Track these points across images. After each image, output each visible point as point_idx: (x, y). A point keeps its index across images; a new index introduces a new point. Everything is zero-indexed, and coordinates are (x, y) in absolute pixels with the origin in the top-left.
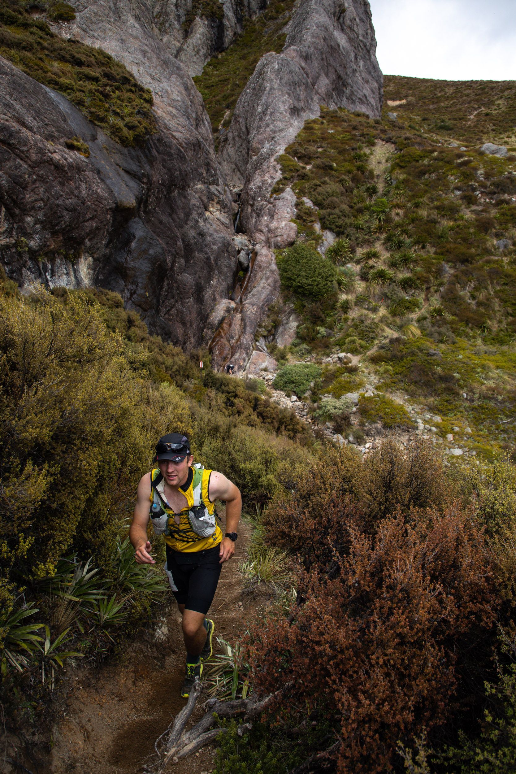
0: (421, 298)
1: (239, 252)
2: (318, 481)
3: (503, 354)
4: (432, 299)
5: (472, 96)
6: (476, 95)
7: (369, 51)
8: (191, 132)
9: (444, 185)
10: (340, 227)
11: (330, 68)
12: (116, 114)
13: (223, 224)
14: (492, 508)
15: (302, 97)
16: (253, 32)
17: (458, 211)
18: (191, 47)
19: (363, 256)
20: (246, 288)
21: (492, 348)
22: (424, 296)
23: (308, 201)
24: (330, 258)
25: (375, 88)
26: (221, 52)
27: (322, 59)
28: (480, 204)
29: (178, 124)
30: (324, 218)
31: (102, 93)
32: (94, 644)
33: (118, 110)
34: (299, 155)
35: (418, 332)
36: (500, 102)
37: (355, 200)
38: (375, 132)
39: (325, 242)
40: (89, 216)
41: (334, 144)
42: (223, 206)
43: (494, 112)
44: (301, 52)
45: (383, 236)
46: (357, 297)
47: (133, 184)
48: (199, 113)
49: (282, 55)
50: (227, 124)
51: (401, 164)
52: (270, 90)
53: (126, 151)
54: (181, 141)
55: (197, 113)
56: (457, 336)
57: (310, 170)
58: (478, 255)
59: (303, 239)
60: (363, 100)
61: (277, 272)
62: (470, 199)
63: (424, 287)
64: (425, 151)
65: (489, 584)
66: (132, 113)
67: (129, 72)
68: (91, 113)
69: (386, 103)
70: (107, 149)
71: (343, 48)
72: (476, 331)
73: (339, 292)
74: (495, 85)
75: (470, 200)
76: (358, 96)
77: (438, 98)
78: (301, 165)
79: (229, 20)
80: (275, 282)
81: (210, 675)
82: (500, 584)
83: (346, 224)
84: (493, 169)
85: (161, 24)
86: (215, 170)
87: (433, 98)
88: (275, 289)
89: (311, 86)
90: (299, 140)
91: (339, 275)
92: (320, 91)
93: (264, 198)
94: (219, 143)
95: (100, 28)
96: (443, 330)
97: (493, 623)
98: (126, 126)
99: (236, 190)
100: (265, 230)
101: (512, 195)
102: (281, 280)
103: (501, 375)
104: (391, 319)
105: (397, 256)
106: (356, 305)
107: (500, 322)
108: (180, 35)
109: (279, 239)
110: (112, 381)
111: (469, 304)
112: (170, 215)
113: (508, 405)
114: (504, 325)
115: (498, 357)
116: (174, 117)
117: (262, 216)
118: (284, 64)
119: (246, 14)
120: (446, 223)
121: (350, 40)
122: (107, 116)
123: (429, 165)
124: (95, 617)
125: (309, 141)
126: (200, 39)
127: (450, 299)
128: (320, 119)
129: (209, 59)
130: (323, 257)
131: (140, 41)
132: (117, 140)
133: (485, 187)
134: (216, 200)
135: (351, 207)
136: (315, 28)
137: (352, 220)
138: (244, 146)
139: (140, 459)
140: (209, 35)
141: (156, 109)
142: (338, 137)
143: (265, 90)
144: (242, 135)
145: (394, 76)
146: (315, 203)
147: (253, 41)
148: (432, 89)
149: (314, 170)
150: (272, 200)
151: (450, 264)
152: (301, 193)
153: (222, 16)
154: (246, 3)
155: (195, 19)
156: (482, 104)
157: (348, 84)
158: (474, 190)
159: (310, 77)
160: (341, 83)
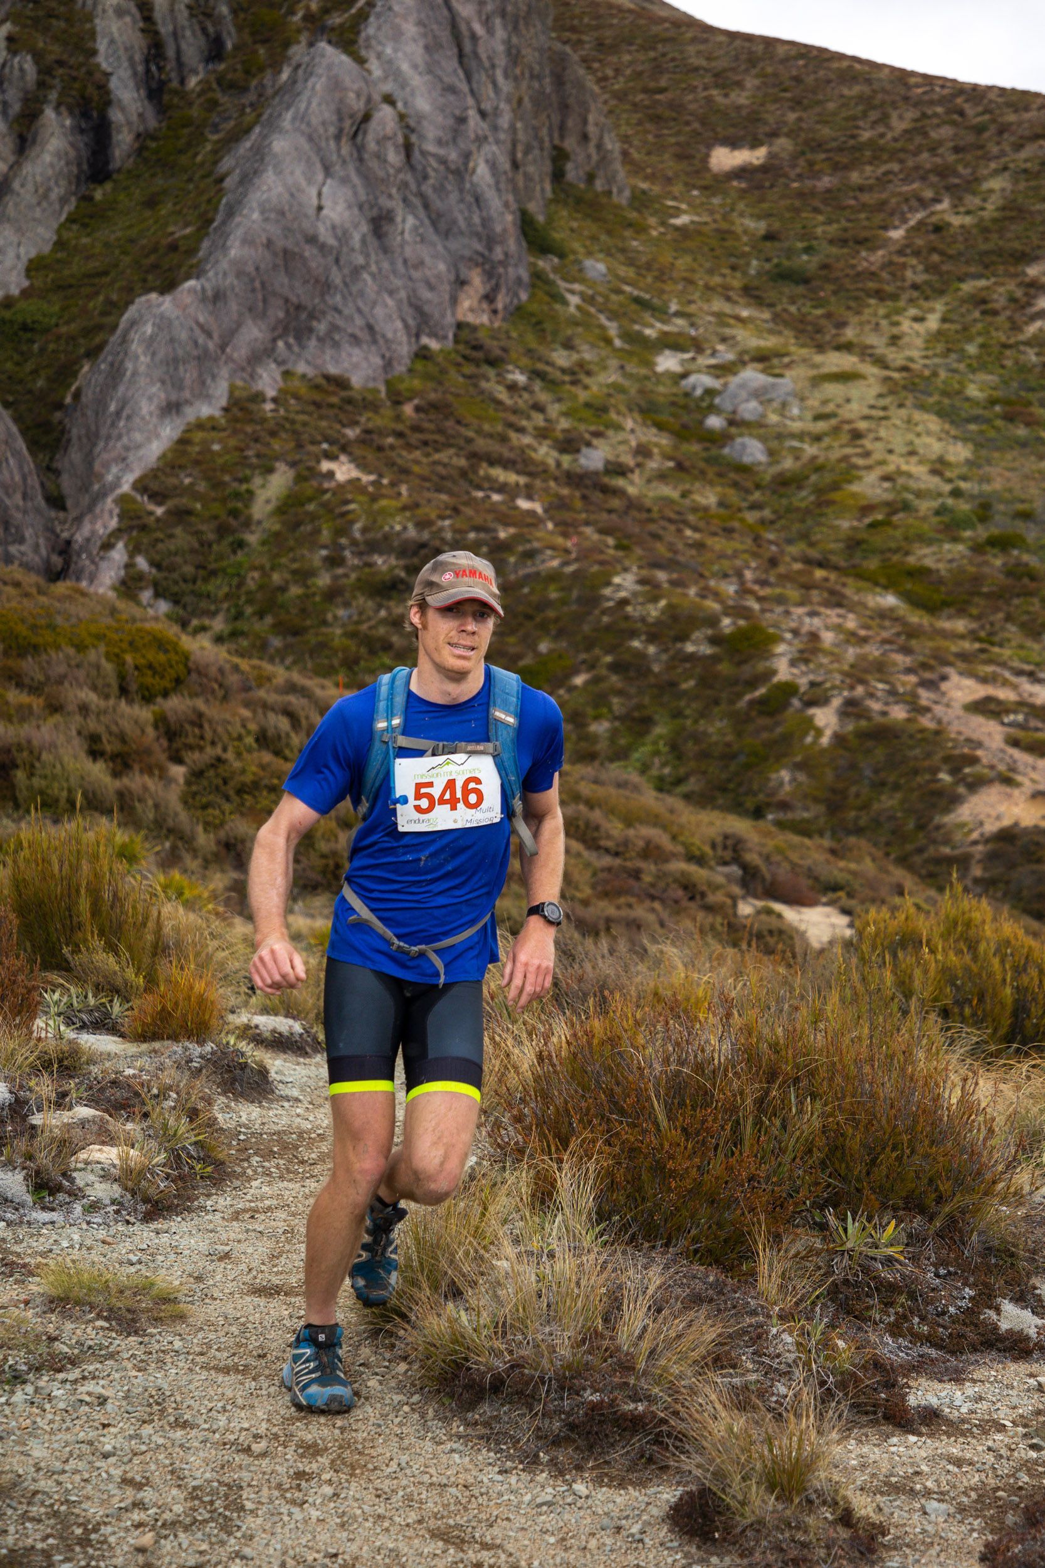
5: (944, 153)
9: (313, 542)
10: (177, 594)
11: (271, 302)
15: (188, 382)
16: (184, 126)
17: (314, 576)
18: (30, 186)
23: (143, 560)
26: (102, 183)
27: (253, 290)
30: (159, 583)
34: (149, 492)
36: (996, 184)
37: (210, 559)
41: (209, 472)
43: (959, 222)
44: (205, 289)
49: (167, 303)
50: (78, 398)
52: (134, 374)
57: (158, 517)
58: (313, 626)
62: (336, 560)
69: (706, 156)
75: (334, 562)
77: (855, 149)
78: (150, 507)
79: (123, 109)
83: (185, 591)
87: (843, 148)
89: (215, 354)
90: (161, 464)
92: (236, 355)
93: (89, 555)
94: (63, 434)
101: (382, 556)
108: (7, 148)
119: (173, 75)
125: (175, 466)
126: (52, 165)
128: (219, 416)
129: (71, 206)
135: (204, 568)
136: (256, 216)
142: (222, 459)
143: (125, 373)
146: (153, 563)
147: (181, 151)
149: (164, 516)
150: (97, 559)
152: (135, 550)
153: (106, 100)
154: (171, 52)
155: (42, 112)
156: (947, 188)
157: (324, 313)
158: (343, 548)
159: (216, 335)
160: (304, 316)
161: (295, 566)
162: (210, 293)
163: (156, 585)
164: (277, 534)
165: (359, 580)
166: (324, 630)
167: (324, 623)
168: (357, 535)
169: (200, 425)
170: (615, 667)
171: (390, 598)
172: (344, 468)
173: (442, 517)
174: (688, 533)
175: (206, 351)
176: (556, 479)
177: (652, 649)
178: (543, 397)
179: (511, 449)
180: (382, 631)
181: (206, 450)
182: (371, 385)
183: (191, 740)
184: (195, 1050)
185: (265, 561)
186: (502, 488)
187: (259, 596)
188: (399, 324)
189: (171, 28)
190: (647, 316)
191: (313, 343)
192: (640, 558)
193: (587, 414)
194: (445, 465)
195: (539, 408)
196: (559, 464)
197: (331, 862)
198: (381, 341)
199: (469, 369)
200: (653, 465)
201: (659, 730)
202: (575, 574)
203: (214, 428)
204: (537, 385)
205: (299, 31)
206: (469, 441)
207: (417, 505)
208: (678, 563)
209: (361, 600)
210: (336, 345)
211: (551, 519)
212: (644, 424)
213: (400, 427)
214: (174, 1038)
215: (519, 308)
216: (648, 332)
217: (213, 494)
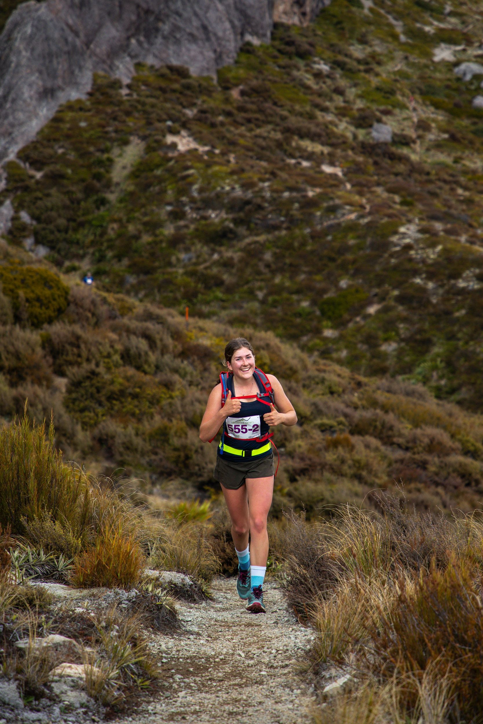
9: (160, 200)
10: (52, 241)
11: (126, 8)
17: (160, 227)
23: (26, 215)
28: (185, 219)
34: (31, 160)
37: (79, 213)
41: (78, 145)
45: (92, 251)
49: (42, 8)
51: (137, 173)
52: (17, 66)
57: (37, 180)
58: (160, 267)
75: (177, 216)
78: (32, 172)
83: (58, 239)
84: (210, 183)
89: (81, 49)
90: (39, 138)
92: (98, 50)
125: (49, 140)
133: (195, 203)
137: (67, 235)
142: (87, 134)
143: (9, 66)
146: (33, 217)
149: (43, 179)
151: (134, 275)
152: (19, 207)
157: (167, 16)
158: (184, 205)
159: (82, 35)
160: (151, 19)
161: (146, 219)
163: (36, 234)
164: (132, 194)
165: (197, 230)
166: (169, 270)
167: (170, 264)
168: (195, 194)
169: (70, 107)
170: (401, 300)
171: (221, 245)
172: (185, 141)
173: (263, 180)
174: (460, 191)
175: (74, 47)
176: (353, 149)
177: (430, 285)
178: (343, 83)
179: (318, 125)
180: (215, 270)
181: (75, 127)
182: (205, 74)
183: (70, 358)
184: (124, 595)
185: (121, 215)
186: (310, 157)
187: (117, 243)
188: (227, 25)
190: (427, 16)
191: (159, 40)
192: (421, 212)
193: (378, 96)
194: (264, 138)
195: (339, 91)
196: (355, 137)
197: (182, 454)
198: (213, 39)
199: (283, 61)
200: (431, 136)
201: (436, 350)
202: (369, 225)
203: (81, 109)
204: (338, 74)
206: (284, 118)
207: (243, 170)
208: (452, 216)
209: (199, 246)
210: (177, 42)
211: (349, 181)
212: (424, 104)
213: (228, 108)
214: (108, 585)
215: (323, 11)
216: (427, 29)
217: (81, 162)
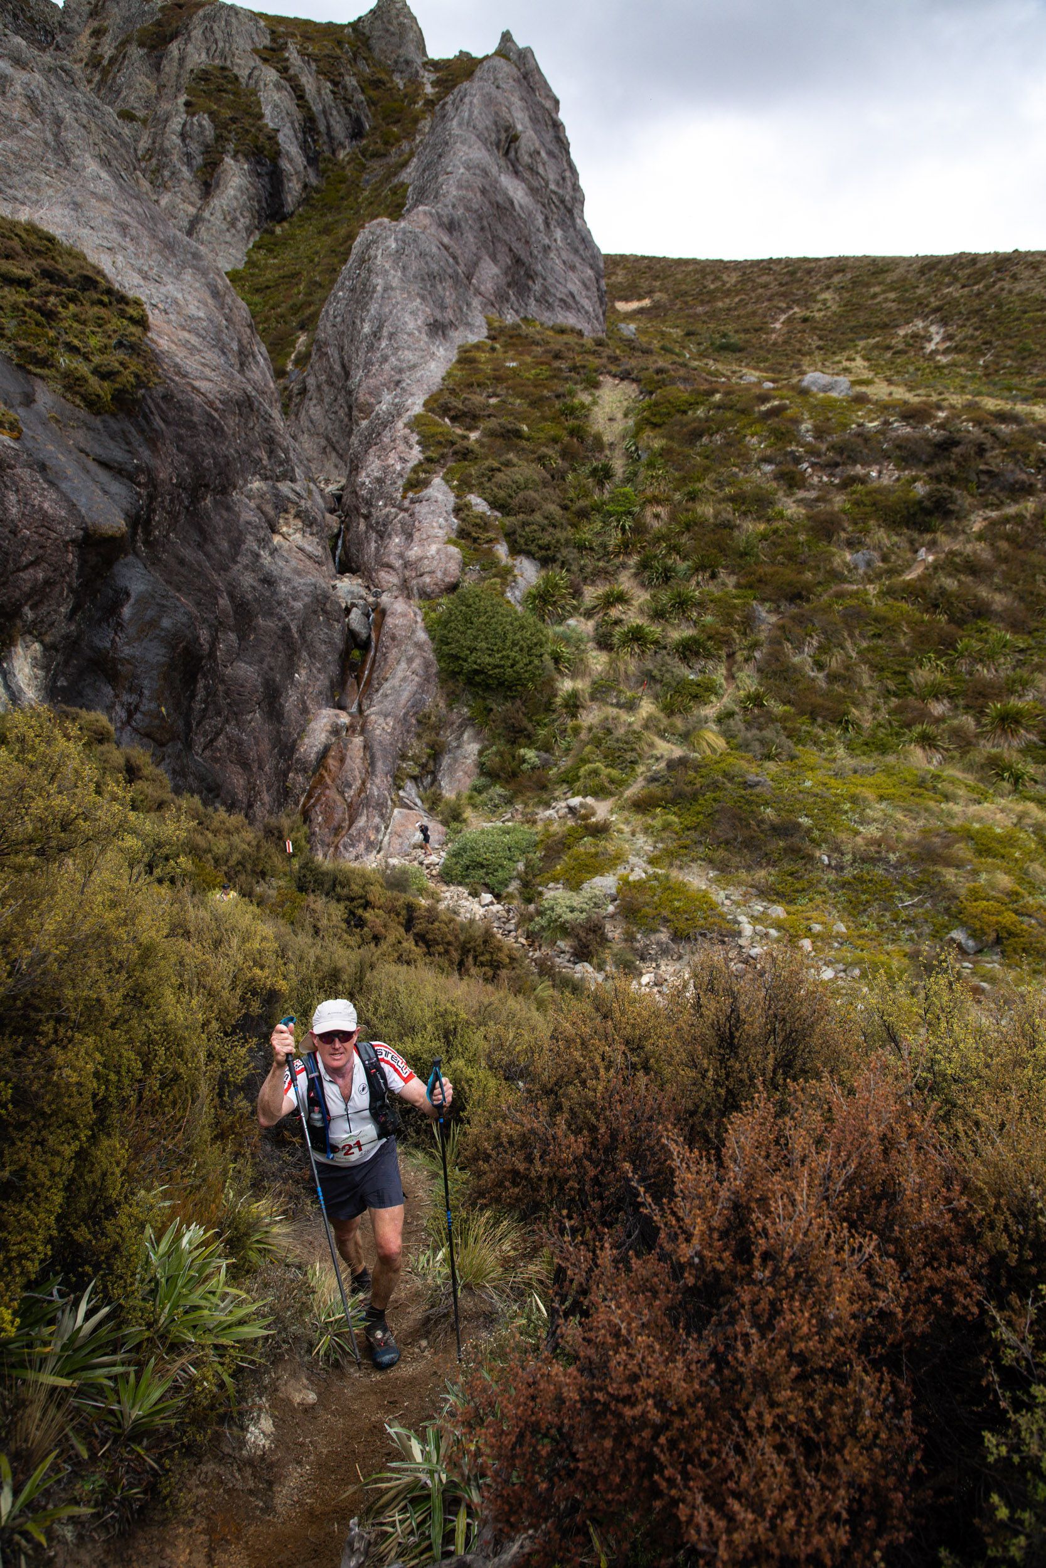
0: (719, 674)
1: (348, 611)
2: (577, 1054)
3: (889, 771)
4: (740, 675)
5: (774, 287)
6: (781, 285)
7: (570, 211)
8: (232, 378)
9: (739, 456)
10: (547, 548)
11: (499, 245)
12: (72, 349)
13: (310, 557)
14: (930, 1070)
15: (448, 301)
16: (341, 182)
17: (772, 503)
18: (218, 214)
19: (597, 602)
20: (368, 683)
21: (866, 762)
22: (724, 672)
23: (479, 500)
24: (533, 609)
25: (590, 279)
26: (280, 222)
27: (482, 229)
28: (812, 487)
29: (204, 365)
30: (514, 533)
31: (39, 309)
32: (113, 1481)
33: (76, 342)
34: (452, 413)
35: (720, 743)
36: (827, 295)
37: (572, 494)
38: (594, 362)
39: (520, 579)
40: (27, 558)
41: (520, 389)
42: (308, 521)
43: (818, 315)
44: (440, 216)
45: (634, 560)
46: (594, 683)
47: (116, 487)
48: (245, 342)
49: (403, 224)
50: (303, 360)
51: (654, 420)
52: (385, 290)
53: (97, 422)
54: (211, 397)
55: (239, 341)
56: (796, 744)
57: (477, 441)
58: (820, 583)
59: (475, 576)
60: (569, 303)
61: (429, 647)
62: (793, 478)
63: (723, 653)
64: (698, 393)
65: (958, 1224)
66: (106, 347)
67: (94, 267)
68: (19, 349)
69: (613, 307)
70: (58, 421)
71: (521, 206)
72: (833, 730)
73: (557, 676)
74: (813, 265)
75: (791, 481)
76: (559, 295)
77: (710, 292)
78: (459, 431)
79: (291, 161)
80: (427, 665)
81: (380, 1512)
82: (981, 1221)
83: (558, 541)
84: (829, 419)
85: (153, 172)
86: (286, 451)
87: (701, 293)
88: (427, 680)
89: (465, 280)
90: (450, 383)
91: (554, 642)
92: (482, 288)
93: (390, 500)
94: (290, 398)
95: (27, 183)
96: (768, 733)
97: (979, 1304)
98: (95, 372)
99: (332, 488)
100: (398, 563)
101: (870, 465)
102: (439, 661)
103: (890, 812)
104: (665, 722)
105: (665, 597)
106: (593, 698)
107: (875, 709)
108: (194, 193)
109: (427, 579)
110: (112, 889)
111: (813, 680)
112: (200, 546)
113: (910, 869)
114: (883, 715)
115: (880, 778)
116: (193, 350)
117: (390, 536)
118: (408, 240)
119: (325, 148)
120: (752, 527)
121: (533, 191)
122: (53, 354)
123: (707, 419)
124: (111, 1419)
125: (471, 385)
126: (236, 198)
127: (775, 673)
128: (489, 342)
129: (256, 236)
130: (519, 608)
131: (114, 206)
132: (78, 402)
133: (819, 455)
134: (293, 511)
135: (565, 508)
136: (462, 170)
137: (569, 532)
138: (341, 400)
139: (181, 1055)
140: (252, 191)
141: (155, 337)
142: (527, 375)
143: (374, 291)
144: (335, 379)
145: (622, 256)
146: (494, 505)
147: (342, 198)
148: (698, 276)
149: (485, 440)
150: (406, 503)
151: (768, 605)
152: (463, 487)
153: (277, 155)
154: (322, 128)
155: (222, 160)
156: (794, 301)
158: (797, 460)
159: (461, 263)
160: (523, 271)
161: (729, 491)
162: (445, 220)
163: (510, 536)
164: (665, 452)
165: (857, 503)
168: (812, 440)
169: (477, 347)
171: (928, 529)
175: (457, 274)
181: (501, 368)
187: (687, 541)
189: (320, 107)
203: (493, 350)
205: (423, 112)
209: (881, 535)
217: (537, 413)
